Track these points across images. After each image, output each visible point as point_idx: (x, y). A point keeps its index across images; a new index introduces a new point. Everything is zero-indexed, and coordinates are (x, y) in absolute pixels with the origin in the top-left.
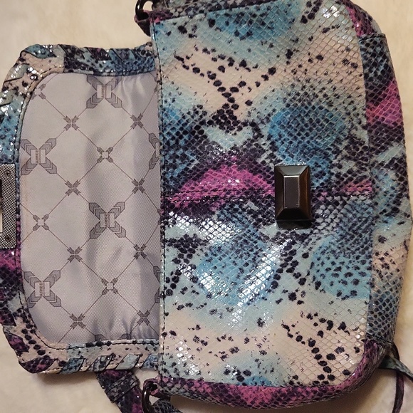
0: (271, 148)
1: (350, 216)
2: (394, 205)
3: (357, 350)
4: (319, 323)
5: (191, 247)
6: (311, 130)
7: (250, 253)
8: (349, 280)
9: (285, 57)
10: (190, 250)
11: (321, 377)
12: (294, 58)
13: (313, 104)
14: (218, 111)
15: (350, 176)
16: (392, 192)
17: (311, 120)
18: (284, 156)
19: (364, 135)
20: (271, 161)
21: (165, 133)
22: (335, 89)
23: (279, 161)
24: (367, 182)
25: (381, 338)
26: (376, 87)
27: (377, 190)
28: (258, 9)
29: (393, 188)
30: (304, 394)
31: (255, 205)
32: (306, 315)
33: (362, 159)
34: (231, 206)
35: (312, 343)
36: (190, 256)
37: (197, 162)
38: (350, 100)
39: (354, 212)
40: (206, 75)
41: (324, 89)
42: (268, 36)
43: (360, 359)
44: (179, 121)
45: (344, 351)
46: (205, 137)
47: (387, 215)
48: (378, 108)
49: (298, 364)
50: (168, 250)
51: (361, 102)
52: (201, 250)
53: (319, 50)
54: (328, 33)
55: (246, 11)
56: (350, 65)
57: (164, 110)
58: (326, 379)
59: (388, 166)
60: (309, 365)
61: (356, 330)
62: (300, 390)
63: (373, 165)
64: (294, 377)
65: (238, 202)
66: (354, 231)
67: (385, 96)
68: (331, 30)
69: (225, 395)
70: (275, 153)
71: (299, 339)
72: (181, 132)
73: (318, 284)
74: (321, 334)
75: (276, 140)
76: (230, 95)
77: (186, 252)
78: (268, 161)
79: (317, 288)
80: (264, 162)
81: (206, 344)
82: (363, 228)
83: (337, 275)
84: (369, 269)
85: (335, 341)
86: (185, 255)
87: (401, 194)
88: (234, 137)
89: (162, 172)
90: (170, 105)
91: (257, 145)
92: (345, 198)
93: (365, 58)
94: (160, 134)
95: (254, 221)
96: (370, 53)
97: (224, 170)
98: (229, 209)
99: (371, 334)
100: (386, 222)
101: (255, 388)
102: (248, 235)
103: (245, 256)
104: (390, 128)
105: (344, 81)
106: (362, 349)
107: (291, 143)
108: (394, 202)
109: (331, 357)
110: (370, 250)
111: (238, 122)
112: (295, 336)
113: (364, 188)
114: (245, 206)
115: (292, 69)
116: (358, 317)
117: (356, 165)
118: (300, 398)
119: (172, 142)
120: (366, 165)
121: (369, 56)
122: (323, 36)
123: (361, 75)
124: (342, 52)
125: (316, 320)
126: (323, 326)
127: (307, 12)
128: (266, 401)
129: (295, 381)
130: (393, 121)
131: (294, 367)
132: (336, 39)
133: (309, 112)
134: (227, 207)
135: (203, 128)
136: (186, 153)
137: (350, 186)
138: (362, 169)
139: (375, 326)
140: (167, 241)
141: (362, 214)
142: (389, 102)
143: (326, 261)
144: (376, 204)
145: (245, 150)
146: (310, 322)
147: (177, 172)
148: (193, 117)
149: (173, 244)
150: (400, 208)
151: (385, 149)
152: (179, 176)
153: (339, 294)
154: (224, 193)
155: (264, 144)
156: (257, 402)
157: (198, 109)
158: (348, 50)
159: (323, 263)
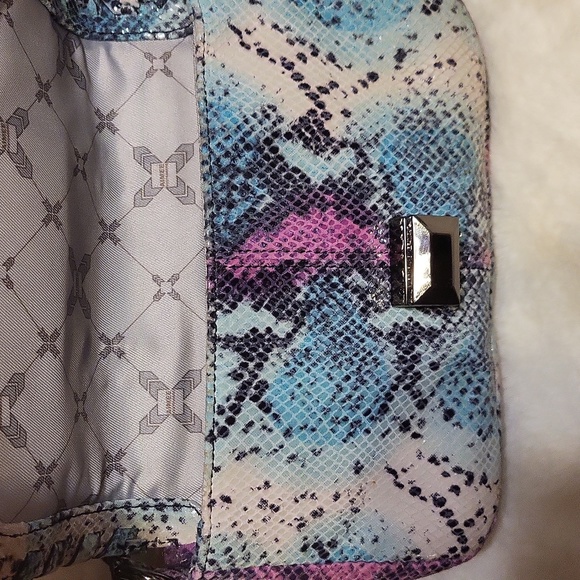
0: (384, 185)
4: (451, 473)
5: (261, 350)
6: (441, 163)
7: (354, 359)
10: (260, 355)
11: (453, 550)
13: (443, 125)
14: (301, 120)
17: (440, 150)
18: (403, 200)
20: (386, 207)
21: (212, 145)
23: (397, 207)
31: (364, 277)
32: (428, 456)
34: (328, 279)
35: (439, 502)
36: (259, 366)
37: (269, 199)
40: (279, 61)
41: (458, 105)
42: (365, 28)
44: (238, 127)
46: (281, 158)
49: (422, 533)
50: (221, 356)
52: (279, 355)
57: (211, 106)
58: (459, 551)
60: (438, 535)
64: (414, 552)
65: (337, 273)
70: (391, 194)
71: (415, 491)
72: (241, 146)
74: (455, 489)
75: (392, 173)
76: (318, 97)
77: (252, 360)
78: (380, 206)
79: (447, 419)
80: (374, 208)
81: (277, 510)
83: (476, 401)
86: (251, 365)
88: (327, 164)
89: (209, 212)
90: (220, 99)
91: (363, 178)
92: (483, 274)
94: (204, 145)
95: (362, 305)
97: (314, 217)
98: (324, 283)
101: (347, 567)
102: (352, 328)
103: (345, 364)
107: (413, 179)
109: (470, 523)
111: (333, 140)
112: (408, 487)
114: (348, 279)
115: (405, 75)
119: (225, 162)
125: (445, 467)
126: (459, 479)
129: (415, 557)
131: (413, 537)
133: (437, 137)
134: (321, 280)
135: (276, 142)
136: (249, 181)
140: (219, 340)
143: (460, 377)
145: (345, 185)
146: (436, 470)
147: (235, 214)
148: (261, 123)
149: (231, 344)
152: (238, 222)
153: (480, 432)
154: (316, 256)
155: (374, 178)
157: (269, 111)
159: (456, 381)
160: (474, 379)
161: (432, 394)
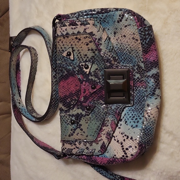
1: (138, 95)
2: (153, 92)
3: (136, 147)
4: (124, 136)
6: (124, 61)
8: (136, 121)
9: (113, 34)
11: (123, 156)
12: (116, 35)
13: (124, 52)
15: (138, 79)
16: (152, 87)
17: (124, 58)
19: (142, 65)
22: (131, 48)
24: (144, 82)
25: (146, 143)
26: (146, 48)
27: (147, 86)
28: (103, 16)
29: (153, 85)
30: (118, 161)
32: (121, 133)
33: (142, 74)
35: (122, 144)
38: (137, 52)
39: (140, 93)
41: (127, 47)
42: (107, 26)
43: (137, 150)
45: (131, 147)
47: (151, 95)
48: (147, 55)
49: (116, 151)
51: (141, 53)
53: (124, 33)
54: (127, 27)
55: (98, 16)
56: (135, 40)
58: (125, 157)
59: (151, 77)
60: (120, 151)
61: (136, 140)
62: (116, 160)
63: (146, 76)
64: (114, 155)
66: (139, 101)
67: (150, 50)
68: (128, 26)
69: (91, 160)
71: (118, 141)
73: (126, 122)
74: (124, 140)
79: (125, 124)
82: (142, 100)
83: (133, 119)
84: (143, 116)
85: (129, 144)
87: (156, 88)
92: (137, 88)
93: (141, 37)
96: (143, 35)
99: (141, 141)
100: (151, 98)
101: (102, 158)
104: (152, 62)
105: (134, 45)
106: (138, 147)
108: (153, 91)
109: (127, 149)
110: (144, 109)
113: (143, 84)
115: (116, 38)
116: (137, 135)
117: (140, 76)
118: (117, 163)
120: (143, 76)
121: (142, 36)
122: (125, 28)
123: (139, 43)
124: (132, 35)
125: (124, 135)
126: (125, 137)
127: (119, 19)
128: (105, 163)
129: (115, 157)
130: (153, 60)
131: (115, 152)
132: (130, 30)
133: (123, 55)
137: (138, 84)
138: (142, 77)
139: (143, 138)
141: (142, 94)
142: (152, 52)
143: (130, 113)
144: (147, 91)
146: (122, 136)
150: (155, 93)
151: (150, 70)
153: (132, 126)
156: (102, 163)
158: (134, 34)
159: (129, 115)
160: (134, 114)
161: (123, 118)
